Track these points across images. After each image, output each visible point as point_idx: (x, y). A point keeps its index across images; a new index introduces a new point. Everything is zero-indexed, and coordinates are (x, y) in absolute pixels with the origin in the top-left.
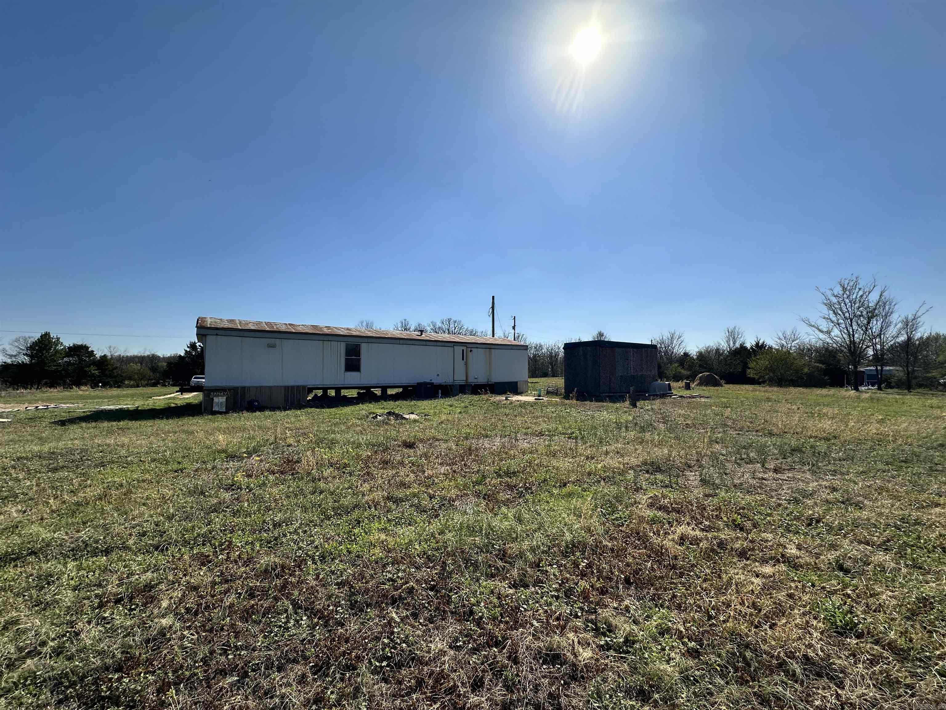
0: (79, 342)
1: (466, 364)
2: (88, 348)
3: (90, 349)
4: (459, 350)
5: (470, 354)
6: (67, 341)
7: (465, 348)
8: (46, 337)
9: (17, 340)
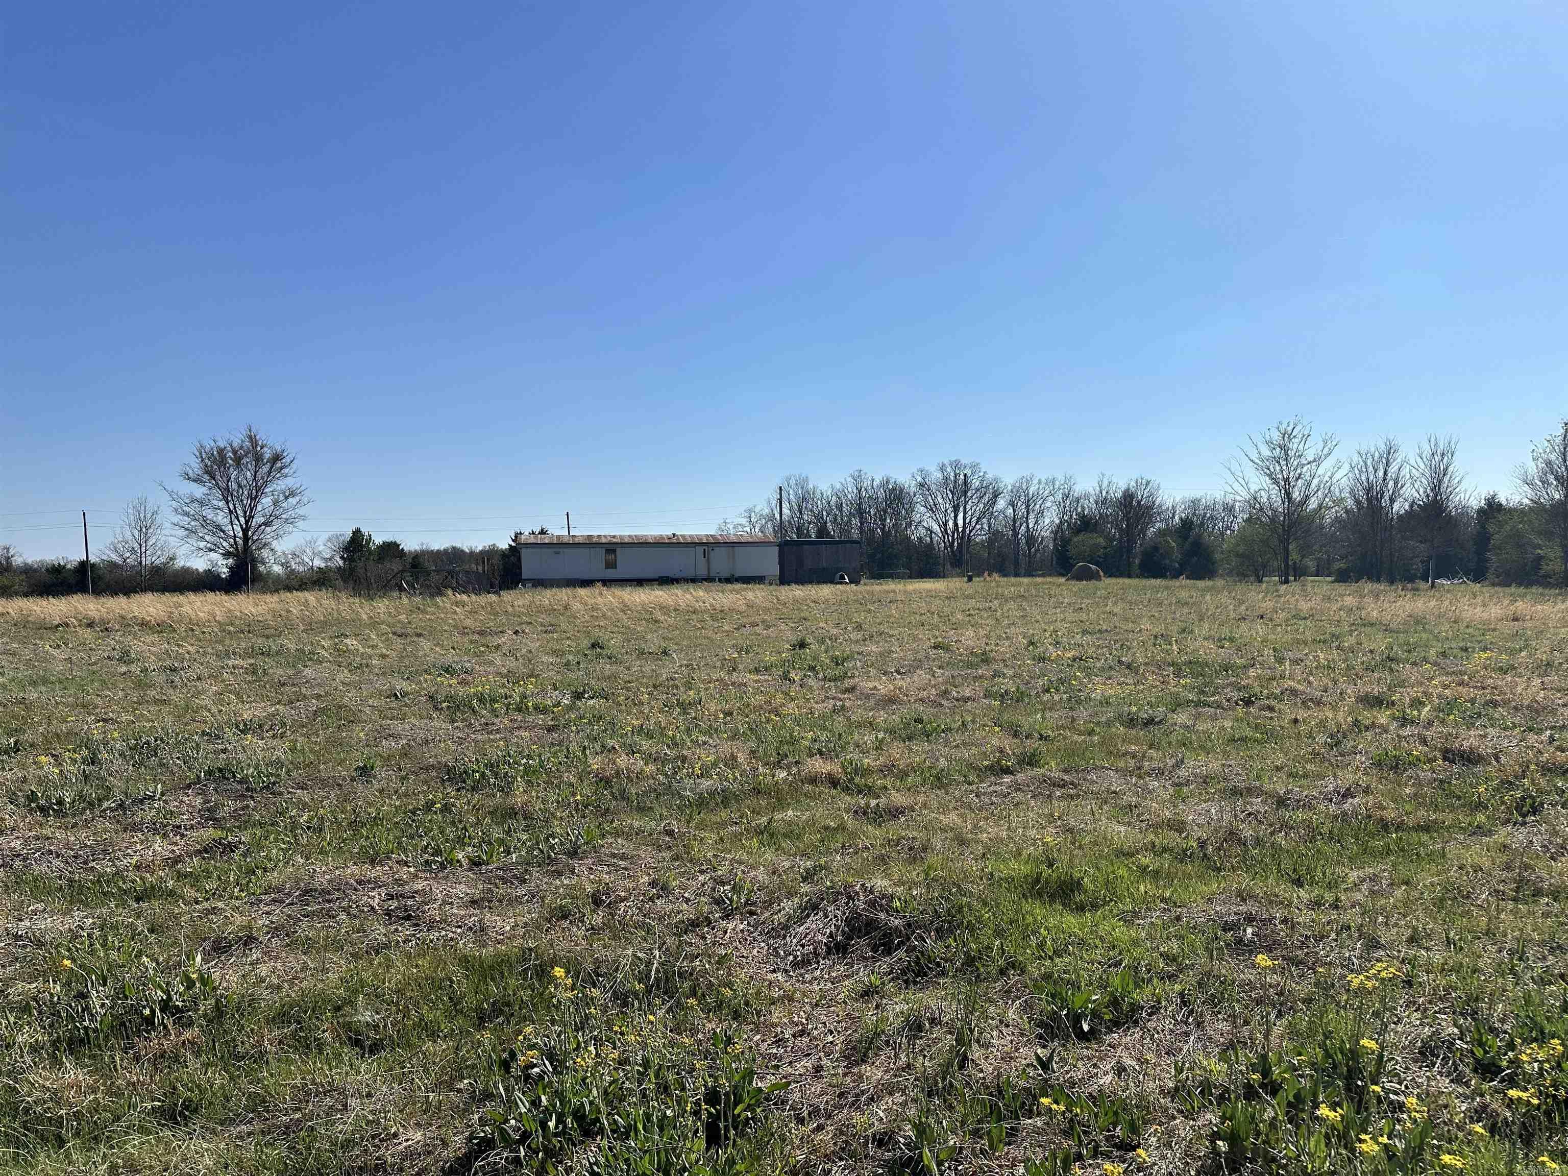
0: (389, 538)
1: (708, 561)
2: (399, 545)
3: (401, 547)
4: (700, 550)
5: (712, 554)
6: (378, 539)
7: (706, 548)
8: (357, 533)
9: (329, 540)
